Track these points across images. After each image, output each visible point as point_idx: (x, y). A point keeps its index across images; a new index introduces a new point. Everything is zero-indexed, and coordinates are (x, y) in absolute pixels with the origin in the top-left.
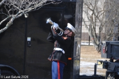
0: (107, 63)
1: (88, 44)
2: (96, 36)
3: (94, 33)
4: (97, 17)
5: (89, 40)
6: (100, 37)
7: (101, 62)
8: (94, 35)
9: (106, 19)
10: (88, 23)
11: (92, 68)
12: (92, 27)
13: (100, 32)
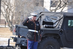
0: (16, 38)
1: (5, 27)
2: (10, 22)
3: (9, 19)
4: (10, 9)
5: (5, 24)
6: (12, 22)
7: (13, 38)
8: (9, 21)
9: (16, 11)
10: (5, 14)
11: (7, 42)
12: (7, 16)
13: (12, 19)
